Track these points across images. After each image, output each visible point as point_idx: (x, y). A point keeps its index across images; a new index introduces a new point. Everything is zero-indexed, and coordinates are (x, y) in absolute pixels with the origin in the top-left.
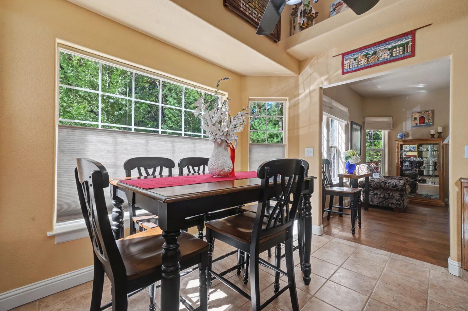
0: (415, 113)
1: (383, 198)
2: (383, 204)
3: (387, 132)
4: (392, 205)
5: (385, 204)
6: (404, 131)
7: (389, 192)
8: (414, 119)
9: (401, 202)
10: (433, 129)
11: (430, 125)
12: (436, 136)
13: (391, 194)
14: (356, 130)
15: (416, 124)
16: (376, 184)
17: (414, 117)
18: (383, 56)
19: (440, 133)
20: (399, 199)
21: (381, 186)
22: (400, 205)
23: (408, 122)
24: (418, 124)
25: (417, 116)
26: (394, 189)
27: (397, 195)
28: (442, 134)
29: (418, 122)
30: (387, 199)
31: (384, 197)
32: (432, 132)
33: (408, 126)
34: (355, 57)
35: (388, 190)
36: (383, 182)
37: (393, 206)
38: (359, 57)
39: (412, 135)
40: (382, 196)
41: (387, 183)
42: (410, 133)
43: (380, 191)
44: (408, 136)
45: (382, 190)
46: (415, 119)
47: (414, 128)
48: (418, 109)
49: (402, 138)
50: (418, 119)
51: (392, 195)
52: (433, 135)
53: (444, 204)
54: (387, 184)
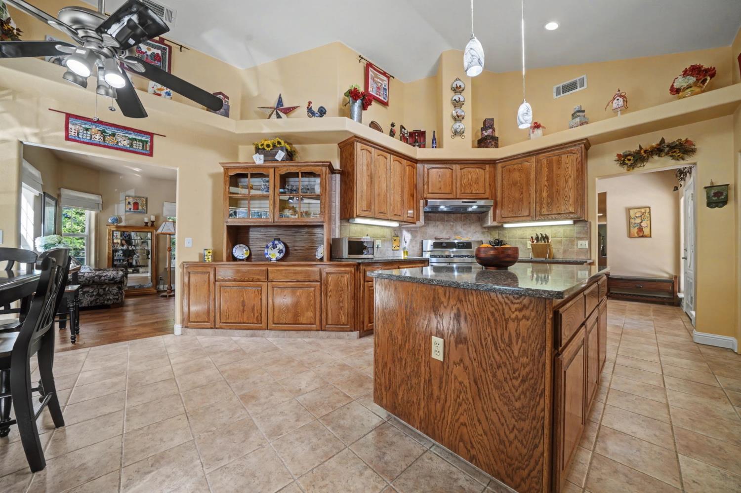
0: (129, 196)
1: (96, 295)
2: (97, 303)
3: (93, 213)
4: (108, 301)
5: (99, 302)
6: (116, 214)
7: (104, 287)
8: (127, 203)
9: (119, 295)
10: (146, 217)
11: (144, 213)
12: (149, 224)
13: (107, 289)
14: (50, 205)
15: (130, 209)
16: (86, 279)
17: (127, 201)
18: (122, 142)
19: (153, 222)
20: (117, 293)
21: (93, 281)
22: (117, 299)
23: (121, 205)
24: (132, 210)
25: (131, 200)
26: (111, 282)
27: (115, 290)
28: (154, 223)
29: (131, 206)
30: (101, 296)
31: (98, 294)
32: (146, 220)
33: (121, 210)
34: (87, 126)
35: (104, 285)
36: (96, 276)
37: (110, 302)
38: (93, 130)
39: (126, 220)
40: (95, 293)
41: (102, 276)
42: (123, 218)
43: (92, 287)
44: (121, 221)
45: (96, 286)
46: (129, 203)
47: (127, 213)
48: (132, 193)
49: (113, 223)
50: (132, 203)
51: (109, 290)
52: (147, 223)
53: (156, 291)
54: (103, 278)
